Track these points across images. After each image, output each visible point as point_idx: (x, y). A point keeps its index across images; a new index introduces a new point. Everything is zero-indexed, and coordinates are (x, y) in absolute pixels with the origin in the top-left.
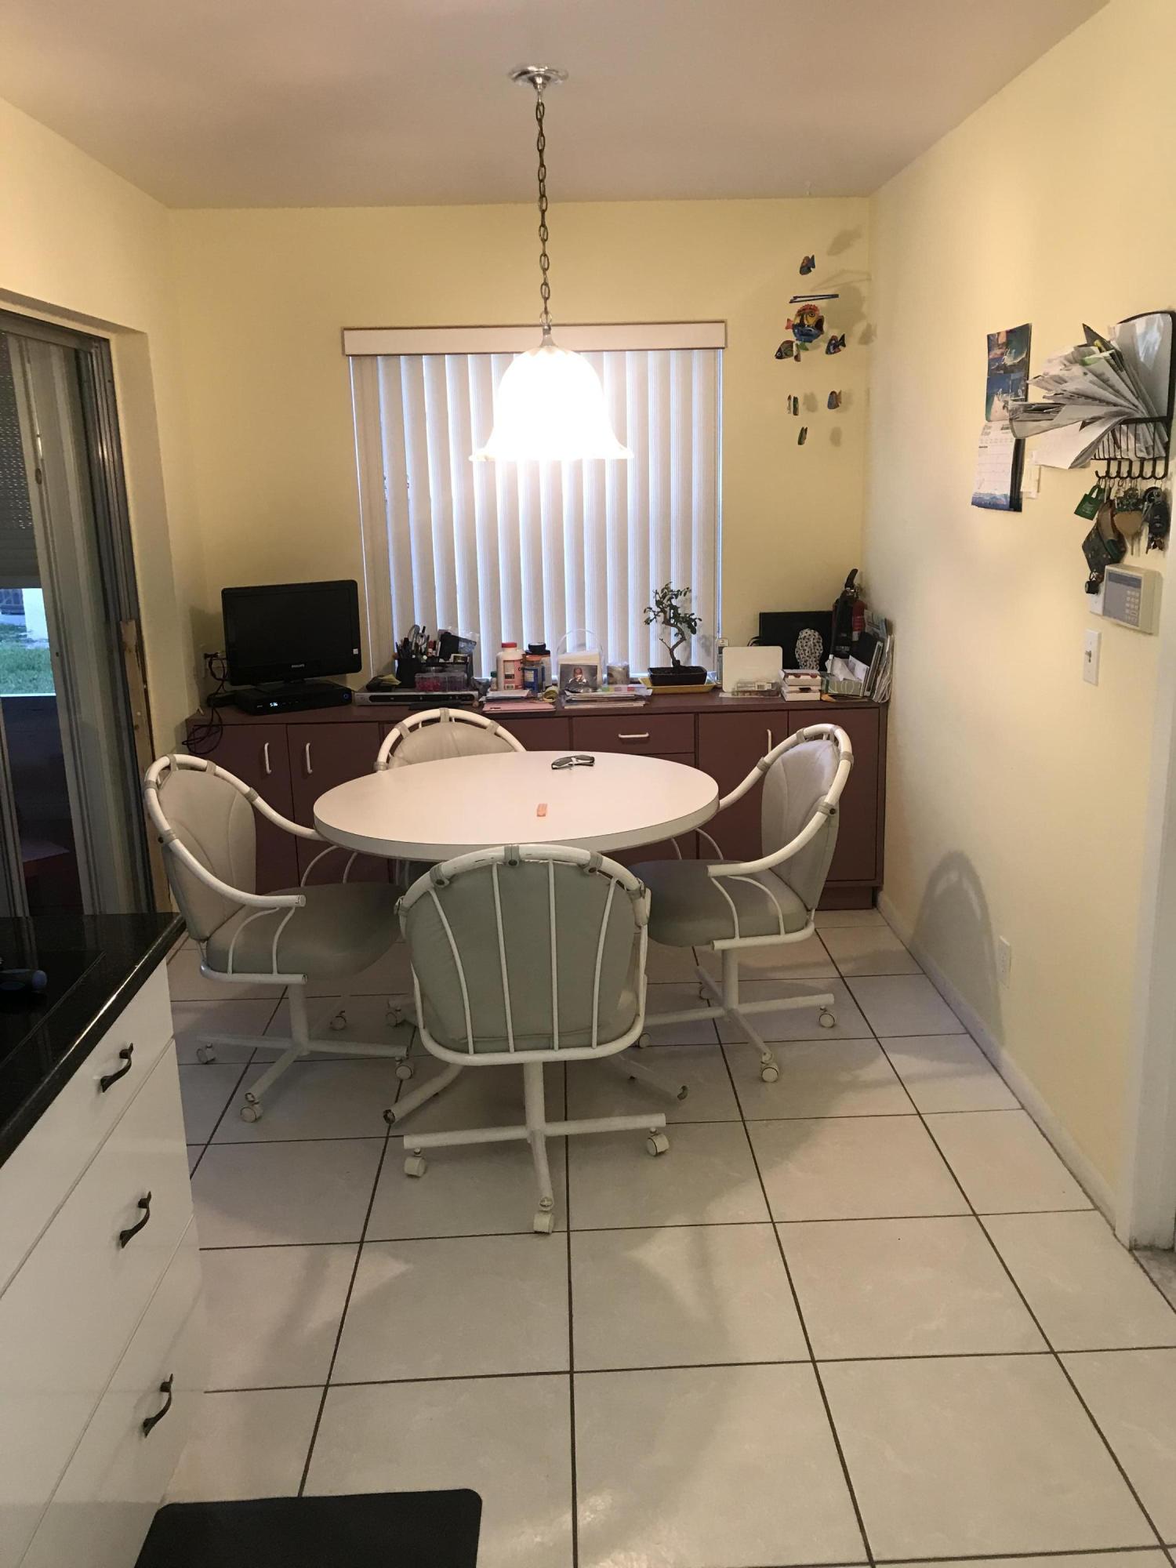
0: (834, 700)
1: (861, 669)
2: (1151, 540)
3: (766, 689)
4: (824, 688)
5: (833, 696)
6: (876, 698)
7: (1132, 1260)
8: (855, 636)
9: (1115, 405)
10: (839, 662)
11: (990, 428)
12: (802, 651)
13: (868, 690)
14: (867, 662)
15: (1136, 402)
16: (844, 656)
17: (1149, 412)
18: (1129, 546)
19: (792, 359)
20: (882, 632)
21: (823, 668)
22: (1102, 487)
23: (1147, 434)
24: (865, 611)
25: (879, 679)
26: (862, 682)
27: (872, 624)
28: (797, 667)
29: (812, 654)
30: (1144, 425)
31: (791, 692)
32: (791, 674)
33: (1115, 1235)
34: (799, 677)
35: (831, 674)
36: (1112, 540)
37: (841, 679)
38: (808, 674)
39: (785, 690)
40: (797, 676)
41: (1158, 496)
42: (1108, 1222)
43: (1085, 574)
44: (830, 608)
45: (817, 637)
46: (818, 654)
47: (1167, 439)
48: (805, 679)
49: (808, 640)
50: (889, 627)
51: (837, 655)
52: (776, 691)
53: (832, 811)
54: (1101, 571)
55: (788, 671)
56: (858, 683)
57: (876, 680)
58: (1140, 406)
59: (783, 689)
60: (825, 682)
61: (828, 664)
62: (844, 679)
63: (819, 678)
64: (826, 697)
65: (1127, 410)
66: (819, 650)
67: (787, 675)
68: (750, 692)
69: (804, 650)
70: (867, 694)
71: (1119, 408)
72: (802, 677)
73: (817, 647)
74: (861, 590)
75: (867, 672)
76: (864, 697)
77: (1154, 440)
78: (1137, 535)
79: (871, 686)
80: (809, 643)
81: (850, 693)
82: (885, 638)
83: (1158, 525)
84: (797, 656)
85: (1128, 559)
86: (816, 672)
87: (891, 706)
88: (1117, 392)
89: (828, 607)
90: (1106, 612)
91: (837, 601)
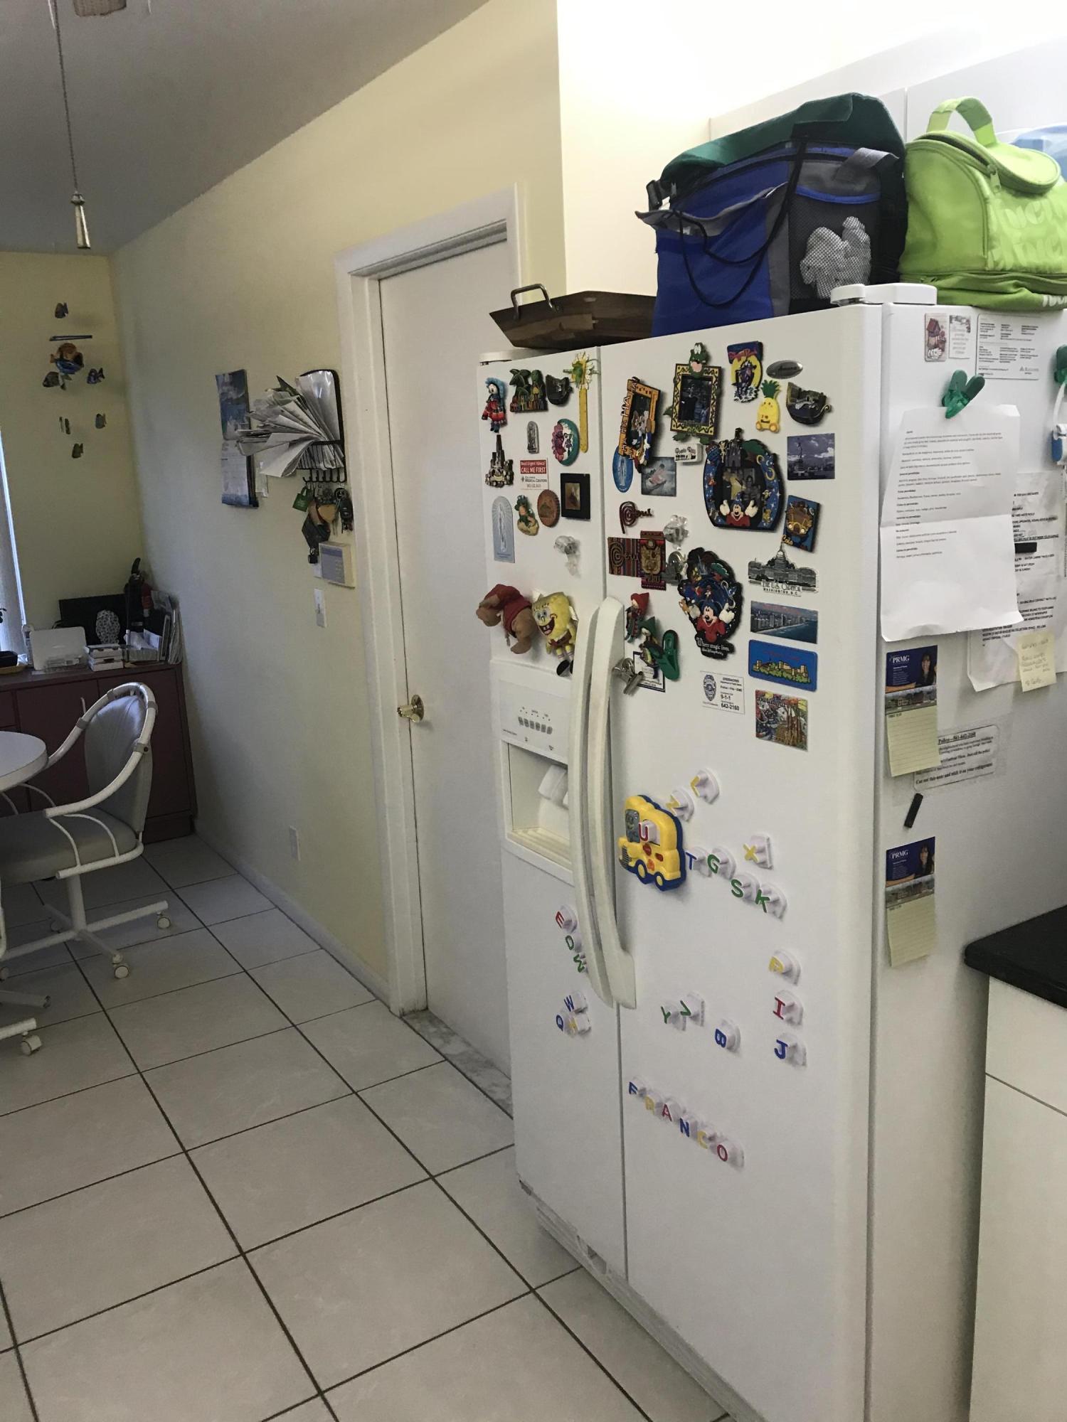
0: (135, 666)
1: (155, 639)
2: (343, 524)
3: (74, 664)
4: (126, 657)
5: (134, 663)
6: (171, 661)
7: (402, 1022)
8: (146, 613)
9: (306, 433)
10: (136, 636)
11: (227, 445)
12: (102, 630)
13: (163, 655)
14: (158, 632)
15: (319, 430)
16: (139, 630)
17: (329, 437)
18: (331, 529)
19: (59, 387)
20: (168, 607)
21: (122, 642)
22: (309, 488)
23: (329, 451)
24: (152, 591)
25: (170, 645)
26: (158, 650)
27: (159, 601)
28: (100, 643)
29: (111, 630)
30: (327, 446)
31: (97, 664)
32: (96, 649)
33: (390, 1011)
34: (102, 650)
35: (130, 646)
36: (320, 525)
37: (139, 648)
38: (110, 648)
39: (92, 663)
40: (99, 649)
41: (343, 493)
42: (385, 1004)
43: (306, 550)
44: (122, 592)
45: (113, 616)
46: (116, 631)
47: (343, 456)
48: (108, 652)
49: (106, 618)
50: (174, 604)
51: (133, 629)
52: (84, 665)
53: (146, 749)
54: (317, 547)
55: (92, 647)
56: (154, 651)
57: (168, 648)
58: (323, 434)
59: (90, 662)
60: (126, 652)
61: (126, 637)
62: (142, 649)
63: (119, 649)
64: (128, 665)
65: (315, 436)
66: (117, 626)
67: (91, 650)
68: (60, 668)
69: (104, 628)
70: (164, 658)
71: (308, 435)
72: (105, 650)
73: (115, 624)
74: (144, 576)
75: (160, 642)
76: (161, 661)
77: (335, 456)
78: (335, 521)
79: (165, 650)
80: (107, 622)
81: (149, 659)
82: (171, 612)
83: (346, 513)
84: (98, 634)
85: (332, 538)
86: (117, 645)
87: (184, 663)
88: (305, 424)
89: (119, 590)
90: (324, 576)
91: (127, 586)
